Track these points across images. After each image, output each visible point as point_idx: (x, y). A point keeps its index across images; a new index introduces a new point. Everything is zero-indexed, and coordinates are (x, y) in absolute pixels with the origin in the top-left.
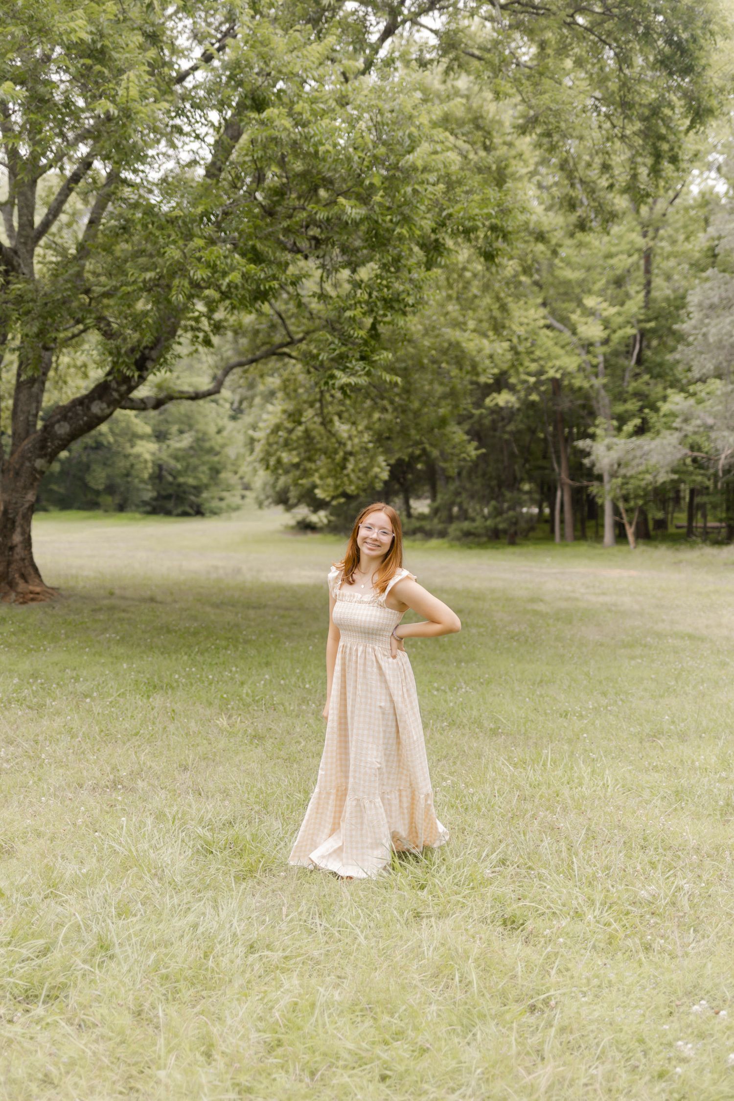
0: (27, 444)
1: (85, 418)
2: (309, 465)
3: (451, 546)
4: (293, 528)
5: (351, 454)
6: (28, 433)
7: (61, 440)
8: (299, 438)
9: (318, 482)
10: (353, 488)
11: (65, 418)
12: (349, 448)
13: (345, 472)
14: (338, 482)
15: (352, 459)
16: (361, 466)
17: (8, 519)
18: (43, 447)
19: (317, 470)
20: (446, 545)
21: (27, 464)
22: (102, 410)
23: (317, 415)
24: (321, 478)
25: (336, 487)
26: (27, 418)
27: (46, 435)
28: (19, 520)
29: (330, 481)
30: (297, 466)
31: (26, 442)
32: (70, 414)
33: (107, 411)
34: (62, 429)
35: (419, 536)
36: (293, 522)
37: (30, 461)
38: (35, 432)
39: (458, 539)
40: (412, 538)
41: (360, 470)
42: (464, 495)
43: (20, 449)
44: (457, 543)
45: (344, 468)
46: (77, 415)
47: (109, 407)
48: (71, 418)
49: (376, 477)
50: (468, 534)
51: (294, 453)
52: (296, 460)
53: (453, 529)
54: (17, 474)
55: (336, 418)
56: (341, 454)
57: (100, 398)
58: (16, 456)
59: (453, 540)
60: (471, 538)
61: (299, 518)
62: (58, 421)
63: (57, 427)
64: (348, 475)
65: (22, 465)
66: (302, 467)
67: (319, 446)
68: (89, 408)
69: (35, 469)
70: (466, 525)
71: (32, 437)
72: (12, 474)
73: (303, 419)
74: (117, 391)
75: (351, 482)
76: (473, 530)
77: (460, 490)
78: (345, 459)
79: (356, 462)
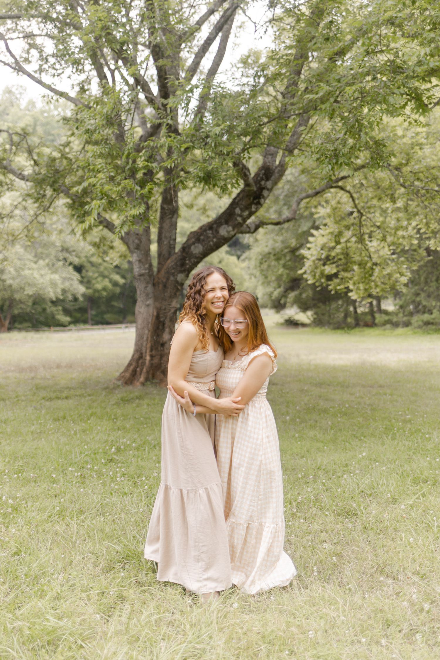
0: (170, 263)
1: (215, 240)
2: (346, 275)
3: (415, 333)
4: (282, 324)
5: (376, 264)
6: (170, 254)
7: (196, 258)
8: (337, 254)
9: (351, 287)
10: (378, 290)
11: (198, 240)
12: (374, 260)
13: (373, 278)
14: (367, 287)
15: (377, 269)
16: (385, 272)
17: (160, 322)
18: (183, 265)
19: (351, 279)
20: (411, 332)
21: (172, 278)
22: (228, 232)
23: (353, 235)
24: (354, 284)
25: (366, 290)
26: (169, 242)
27: (184, 254)
28: (167, 323)
29: (361, 286)
30: (336, 275)
31: (169, 261)
32: (202, 237)
33: (232, 233)
34: (197, 249)
35: (388, 326)
36: (282, 320)
37: (174, 276)
38: (175, 253)
39: (420, 327)
40: (383, 328)
41: (384, 277)
42: (423, 295)
43: (165, 267)
44: (419, 330)
45: (371, 275)
46: (209, 237)
47: (234, 230)
48: (203, 240)
49: (397, 281)
50: (427, 323)
51: (334, 265)
52: (335, 271)
53: (416, 319)
54: (165, 286)
55: (366, 237)
56: (369, 265)
57: (227, 223)
58: (163, 272)
59: (415, 328)
60: (430, 326)
61: (286, 317)
62: (194, 243)
63: (193, 247)
64: (374, 281)
65: (168, 279)
66: (340, 276)
67: (354, 260)
68: (217, 232)
69: (177, 282)
70: (426, 317)
71: (174, 257)
72: (161, 286)
73: (343, 240)
74: (241, 216)
75: (377, 286)
76: (432, 321)
77: (418, 292)
78: (372, 269)
79: (381, 271)
